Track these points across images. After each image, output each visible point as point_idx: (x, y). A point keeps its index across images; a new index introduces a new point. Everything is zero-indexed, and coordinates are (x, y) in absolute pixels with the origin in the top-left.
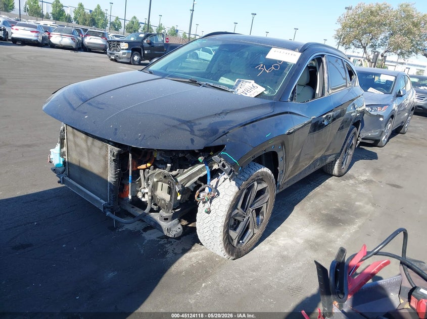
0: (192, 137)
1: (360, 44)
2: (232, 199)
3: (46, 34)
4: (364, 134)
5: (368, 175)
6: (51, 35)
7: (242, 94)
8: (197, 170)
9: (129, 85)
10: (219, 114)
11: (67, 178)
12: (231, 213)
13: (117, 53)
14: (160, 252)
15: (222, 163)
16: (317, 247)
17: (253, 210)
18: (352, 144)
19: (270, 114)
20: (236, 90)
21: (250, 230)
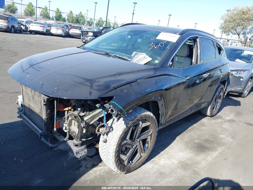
0: (91, 90)
1: (236, 32)
2: (121, 133)
3: (49, 28)
4: (229, 89)
5: (232, 116)
6: (51, 29)
7: (136, 62)
8: (97, 113)
9: (63, 56)
10: (114, 75)
11: (23, 115)
12: (121, 143)
13: (86, 38)
14: (77, 166)
15: (111, 109)
16: (186, 166)
17: (140, 140)
18: (221, 96)
19: (151, 76)
20: (133, 59)
21: (138, 154)
